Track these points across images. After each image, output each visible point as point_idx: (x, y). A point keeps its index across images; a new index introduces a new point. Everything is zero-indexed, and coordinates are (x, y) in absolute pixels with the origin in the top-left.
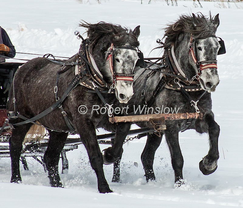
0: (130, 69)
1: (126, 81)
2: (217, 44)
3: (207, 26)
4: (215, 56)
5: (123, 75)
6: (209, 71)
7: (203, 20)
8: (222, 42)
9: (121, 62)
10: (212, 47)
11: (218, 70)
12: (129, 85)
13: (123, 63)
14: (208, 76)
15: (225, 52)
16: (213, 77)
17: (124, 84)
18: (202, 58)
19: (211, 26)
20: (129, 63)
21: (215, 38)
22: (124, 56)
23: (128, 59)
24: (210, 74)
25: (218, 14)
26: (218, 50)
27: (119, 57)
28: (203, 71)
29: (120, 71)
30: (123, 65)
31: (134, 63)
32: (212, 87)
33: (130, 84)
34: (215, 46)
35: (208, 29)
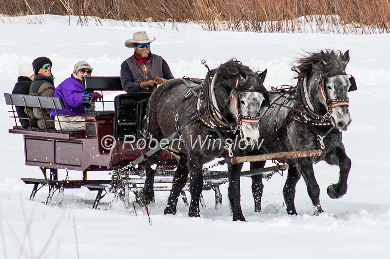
0: (256, 111)
1: (251, 124)
2: (347, 82)
3: (337, 63)
4: (345, 94)
5: (249, 117)
6: (340, 110)
7: (332, 56)
8: (352, 80)
9: (246, 104)
10: (342, 85)
11: (349, 108)
12: (255, 128)
13: (249, 105)
14: (339, 115)
15: (356, 89)
16: (344, 117)
17: (250, 127)
18: (333, 96)
19: (341, 63)
20: (254, 105)
21: (345, 76)
22: (249, 99)
23: (253, 101)
24: (342, 113)
25: (348, 51)
26: (349, 88)
27: (244, 99)
28: (333, 109)
29: (245, 114)
30: (249, 107)
31: (259, 105)
32: (344, 126)
33: (256, 126)
34: (345, 84)
35: (338, 67)
